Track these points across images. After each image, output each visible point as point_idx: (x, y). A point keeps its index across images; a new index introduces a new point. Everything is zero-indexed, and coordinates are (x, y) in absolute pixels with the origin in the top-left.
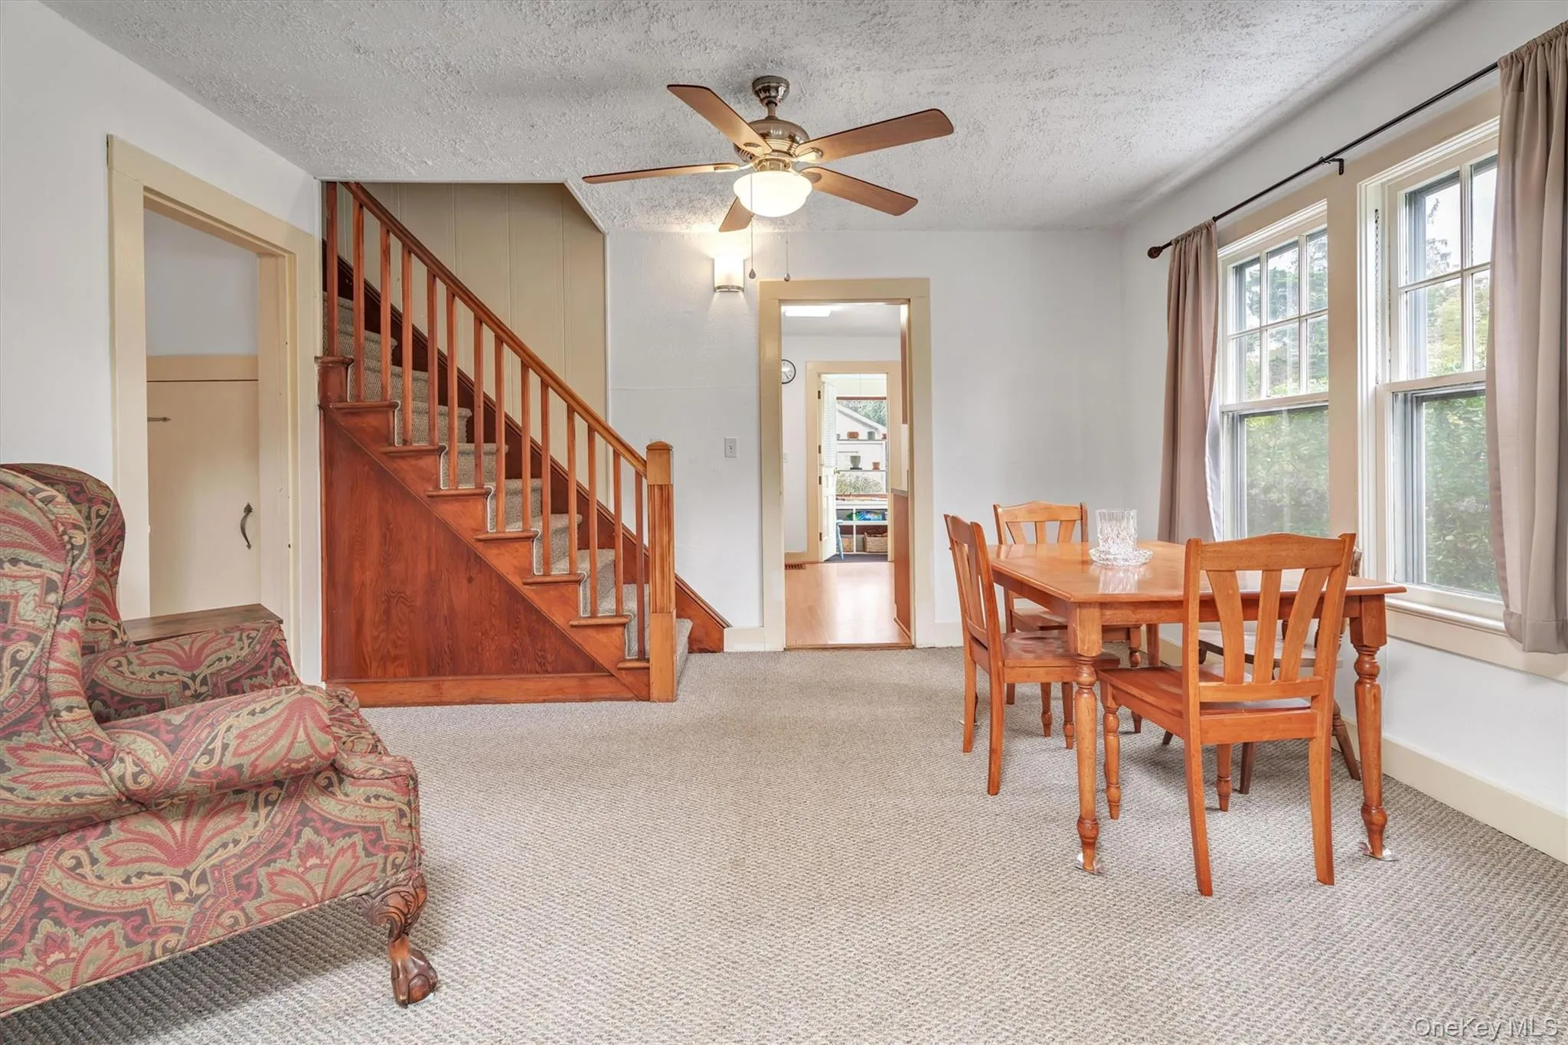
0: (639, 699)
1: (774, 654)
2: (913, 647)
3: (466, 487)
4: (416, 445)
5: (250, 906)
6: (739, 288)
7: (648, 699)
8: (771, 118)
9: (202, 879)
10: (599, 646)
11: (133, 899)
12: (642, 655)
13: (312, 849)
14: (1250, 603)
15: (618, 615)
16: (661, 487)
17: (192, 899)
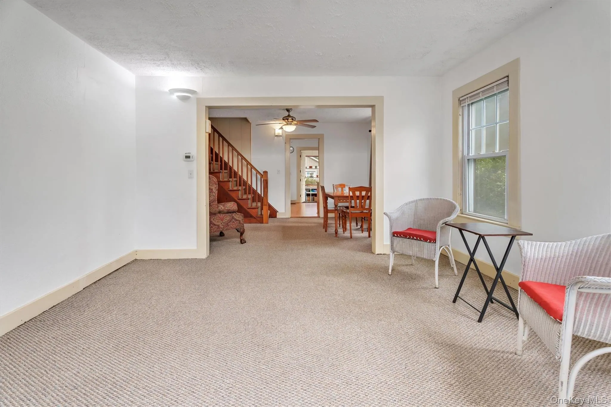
0: (262, 223)
1: (288, 218)
2: (319, 217)
3: (226, 180)
4: (216, 171)
5: (228, 227)
6: (281, 136)
7: (263, 223)
8: (289, 116)
9: (224, 223)
10: (252, 212)
11: (218, 224)
12: (261, 214)
13: (233, 222)
14: (358, 197)
15: (257, 206)
16: (266, 180)
17: (223, 225)
